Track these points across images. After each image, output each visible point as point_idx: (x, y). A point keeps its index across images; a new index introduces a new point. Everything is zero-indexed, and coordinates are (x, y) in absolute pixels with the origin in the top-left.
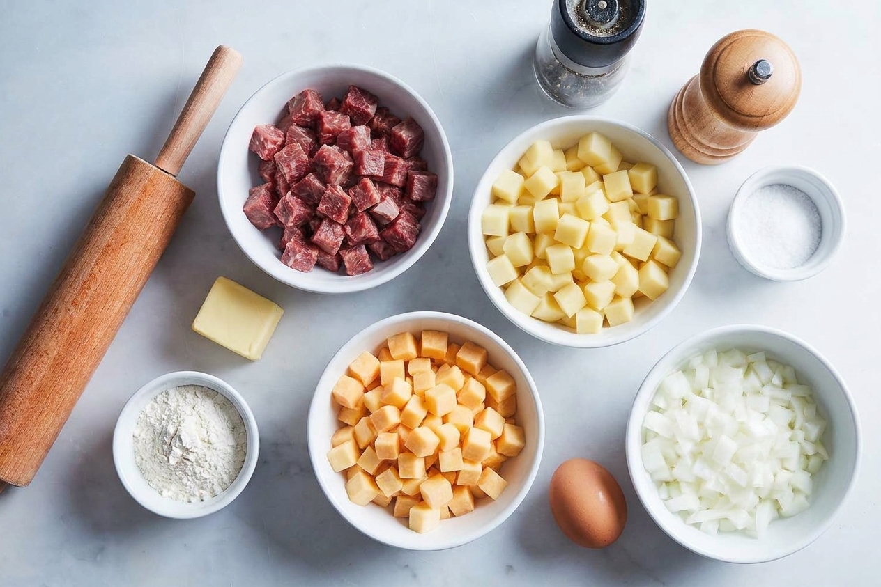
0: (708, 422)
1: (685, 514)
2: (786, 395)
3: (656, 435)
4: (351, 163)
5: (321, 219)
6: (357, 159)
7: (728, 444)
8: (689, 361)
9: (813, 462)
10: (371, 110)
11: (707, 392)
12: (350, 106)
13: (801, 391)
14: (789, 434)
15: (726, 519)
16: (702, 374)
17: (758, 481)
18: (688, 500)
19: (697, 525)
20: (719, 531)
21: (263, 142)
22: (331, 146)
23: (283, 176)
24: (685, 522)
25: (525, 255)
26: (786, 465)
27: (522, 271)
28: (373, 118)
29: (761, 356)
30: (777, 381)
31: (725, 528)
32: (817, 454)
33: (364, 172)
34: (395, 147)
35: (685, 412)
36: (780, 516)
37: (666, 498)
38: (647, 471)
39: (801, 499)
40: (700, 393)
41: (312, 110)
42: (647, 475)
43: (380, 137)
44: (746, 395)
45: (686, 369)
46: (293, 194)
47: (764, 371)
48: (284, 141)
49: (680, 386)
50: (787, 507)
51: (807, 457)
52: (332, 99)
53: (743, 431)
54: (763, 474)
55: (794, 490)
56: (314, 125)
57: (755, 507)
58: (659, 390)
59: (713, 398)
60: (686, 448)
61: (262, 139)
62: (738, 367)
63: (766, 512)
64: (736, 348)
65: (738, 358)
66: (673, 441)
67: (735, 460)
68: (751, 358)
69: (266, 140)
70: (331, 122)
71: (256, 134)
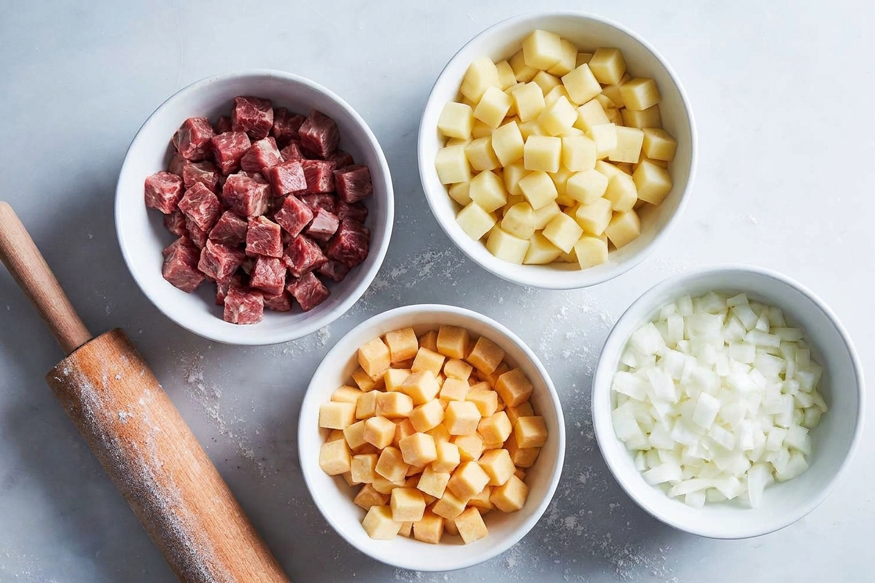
0: (685, 379)
1: (666, 486)
2: (774, 341)
3: (628, 398)
4: (265, 186)
5: (254, 259)
6: (271, 179)
7: (710, 402)
8: (660, 310)
9: (811, 414)
10: (268, 117)
11: (683, 344)
12: (242, 121)
13: (790, 335)
14: (780, 385)
15: (715, 488)
16: (676, 323)
17: (748, 443)
18: (669, 470)
19: (682, 498)
20: (707, 503)
21: (159, 194)
22: (237, 173)
23: (195, 224)
24: (667, 494)
25: (498, 197)
26: (778, 423)
27: (499, 214)
28: (273, 127)
29: (742, 298)
30: (762, 325)
31: (713, 499)
32: (814, 406)
33: (285, 192)
34: (310, 151)
35: (658, 370)
36: (775, 481)
37: (644, 469)
38: (620, 440)
39: (799, 460)
40: (674, 347)
41: (201, 139)
42: (620, 445)
43: (289, 144)
44: (728, 345)
45: (657, 320)
46: (214, 242)
47: (747, 316)
48: (182, 185)
49: (650, 340)
50: (783, 470)
51: (803, 410)
52: (219, 121)
53: (725, 386)
54: (752, 435)
55: (789, 450)
56: (209, 156)
57: (746, 472)
58: (628, 347)
59: (690, 351)
60: (662, 411)
61: (157, 191)
62: (717, 313)
63: (759, 478)
64: (712, 291)
65: (716, 303)
66: (647, 404)
67: (719, 420)
68: (730, 302)
69: (162, 190)
70: (227, 147)
71: (149, 188)
